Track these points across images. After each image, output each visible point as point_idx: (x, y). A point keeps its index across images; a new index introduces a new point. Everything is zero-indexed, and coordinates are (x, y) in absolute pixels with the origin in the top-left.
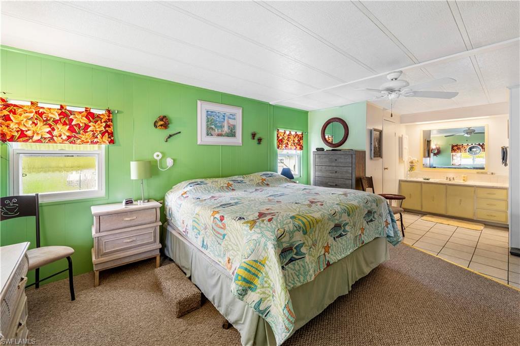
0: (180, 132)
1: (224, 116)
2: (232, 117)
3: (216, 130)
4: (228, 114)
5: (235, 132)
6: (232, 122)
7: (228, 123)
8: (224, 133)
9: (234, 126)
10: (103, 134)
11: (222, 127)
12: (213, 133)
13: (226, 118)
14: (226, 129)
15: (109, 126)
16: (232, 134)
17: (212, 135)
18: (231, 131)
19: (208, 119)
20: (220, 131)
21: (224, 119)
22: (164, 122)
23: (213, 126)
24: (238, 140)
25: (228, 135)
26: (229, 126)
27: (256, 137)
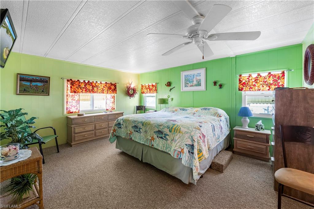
0: (174, 87)
1: (194, 76)
2: (199, 75)
3: (190, 84)
4: (196, 74)
5: (200, 83)
6: (198, 78)
7: (196, 79)
8: (193, 85)
9: (200, 80)
10: (155, 90)
11: (193, 82)
12: (188, 85)
13: (195, 76)
14: (195, 82)
15: (156, 88)
16: (199, 84)
17: (187, 87)
18: (198, 83)
19: (185, 79)
20: (191, 84)
21: (194, 77)
22: (169, 84)
23: (188, 82)
24: (203, 87)
25: (196, 85)
26: (197, 81)
27: (218, 84)
